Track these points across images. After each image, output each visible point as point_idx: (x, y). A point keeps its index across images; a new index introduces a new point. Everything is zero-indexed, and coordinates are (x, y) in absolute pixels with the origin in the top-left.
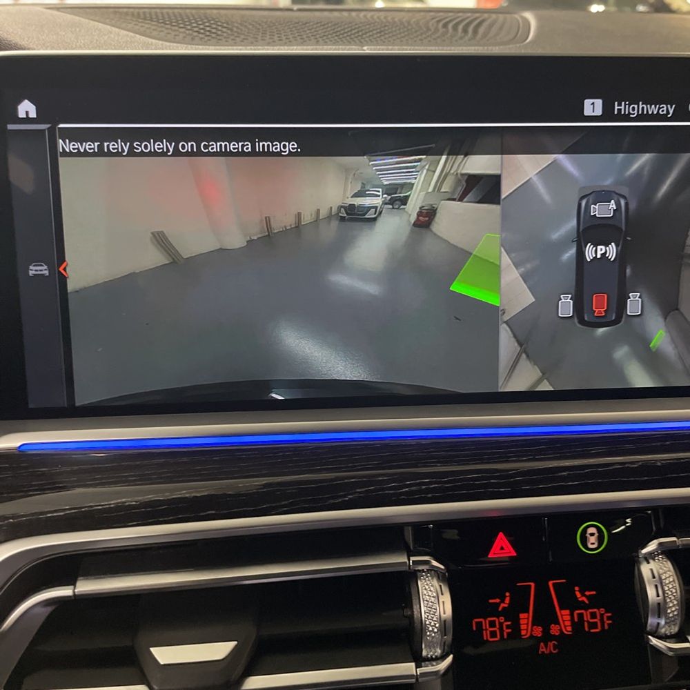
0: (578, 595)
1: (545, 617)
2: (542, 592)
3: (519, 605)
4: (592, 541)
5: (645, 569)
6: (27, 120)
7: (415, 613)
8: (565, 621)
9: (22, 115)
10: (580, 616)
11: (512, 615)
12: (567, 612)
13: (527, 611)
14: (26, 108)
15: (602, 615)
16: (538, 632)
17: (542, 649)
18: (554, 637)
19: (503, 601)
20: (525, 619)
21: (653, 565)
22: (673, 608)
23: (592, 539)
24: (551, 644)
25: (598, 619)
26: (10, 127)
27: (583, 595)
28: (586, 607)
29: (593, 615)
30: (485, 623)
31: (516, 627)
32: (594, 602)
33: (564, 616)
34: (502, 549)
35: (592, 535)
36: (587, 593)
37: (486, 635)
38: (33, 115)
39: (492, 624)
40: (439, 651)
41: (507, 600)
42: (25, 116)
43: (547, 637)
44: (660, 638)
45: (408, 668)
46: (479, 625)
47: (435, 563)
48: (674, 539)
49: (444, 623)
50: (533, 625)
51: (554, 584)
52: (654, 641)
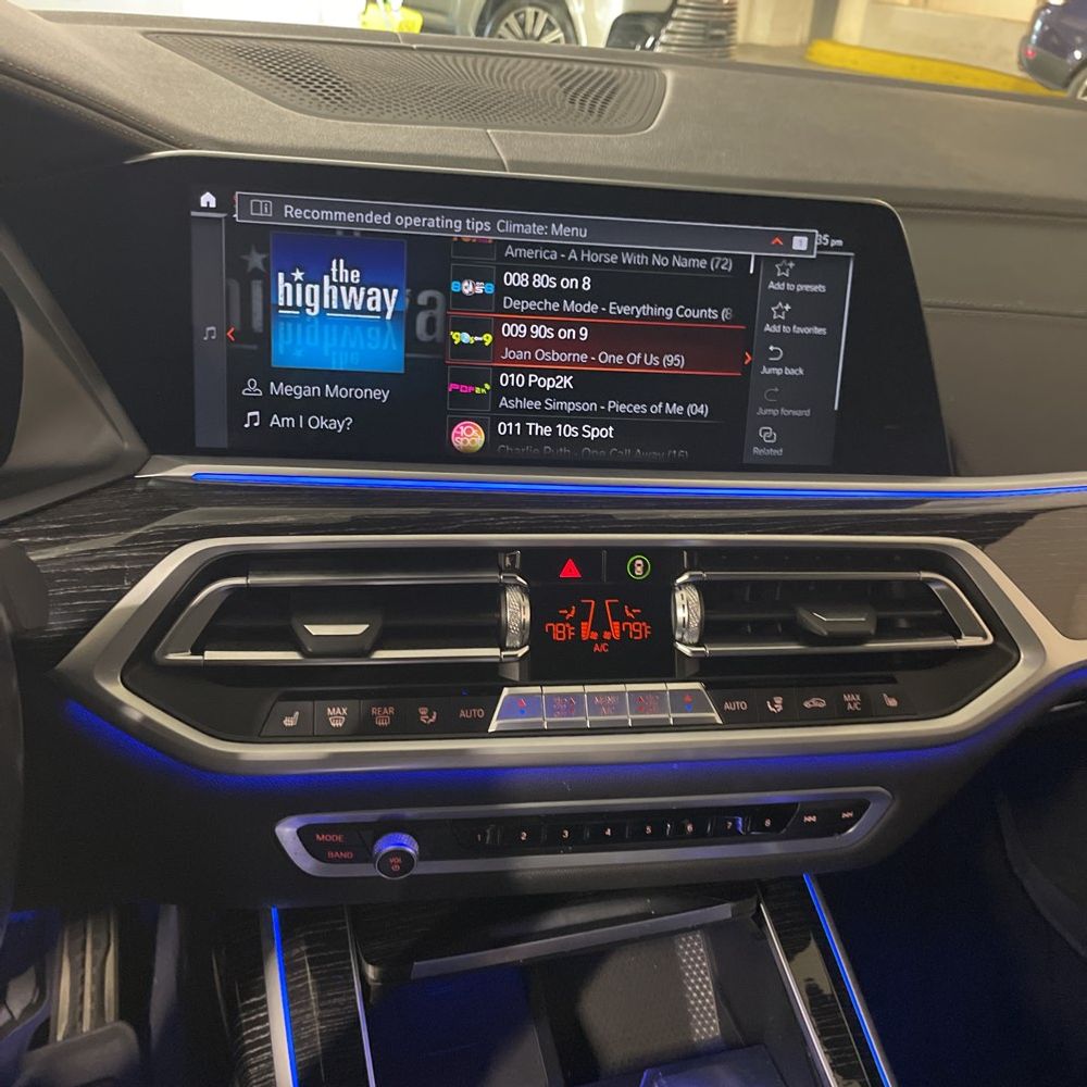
0: (627, 611)
1: (600, 625)
2: (600, 608)
3: (582, 615)
4: (639, 570)
5: (678, 596)
6: (208, 209)
7: (503, 616)
8: (615, 630)
9: (204, 204)
10: (627, 627)
11: (576, 622)
12: (618, 623)
13: (588, 621)
14: (208, 199)
15: (643, 627)
16: (594, 636)
17: (596, 648)
18: (607, 641)
19: (569, 612)
20: (585, 626)
21: (683, 592)
22: (695, 624)
23: (639, 569)
24: (603, 646)
25: (640, 630)
26: (194, 214)
27: (630, 611)
28: (631, 620)
29: (637, 627)
30: (555, 627)
31: (578, 631)
32: (638, 618)
33: (615, 626)
34: (570, 571)
35: (639, 565)
36: (634, 611)
37: (556, 637)
38: (213, 205)
39: (560, 628)
40: (518, 643)
41: (573, 612)
42: (206, 205)
43: (601, 640)
44: (685, 644)
45: (495, 652)
46: (550, 628)
47: (519, 579)
48: (701, 573)
49: (522, 626)
50: (591, 630)
51: (609, 603)
52: (681, 647)
